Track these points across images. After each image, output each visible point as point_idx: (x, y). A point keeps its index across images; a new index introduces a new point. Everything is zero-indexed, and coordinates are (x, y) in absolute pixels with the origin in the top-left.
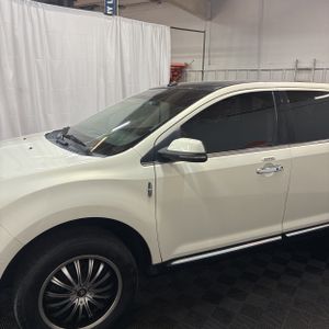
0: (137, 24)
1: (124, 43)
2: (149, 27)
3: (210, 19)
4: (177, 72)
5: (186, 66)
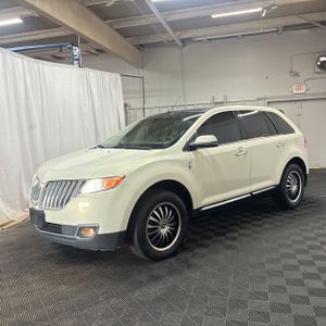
5: (126, 105)
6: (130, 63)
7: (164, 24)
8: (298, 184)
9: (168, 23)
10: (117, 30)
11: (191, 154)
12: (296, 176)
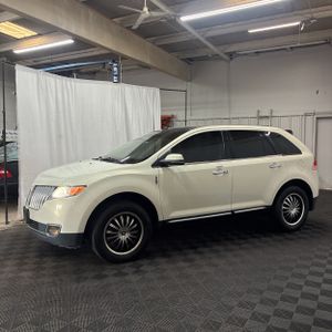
0: (135, 88)
1: (127, 102)
2: (144, 89)
3: (190, 81)
4: (166, 121)
5: (173, 117)
6: (176, 76)
7: (202, 39)
8: (301, 206)
9: (207, 39)
10: (160, 46)
11: (160, 170)
12: (298, 198)
